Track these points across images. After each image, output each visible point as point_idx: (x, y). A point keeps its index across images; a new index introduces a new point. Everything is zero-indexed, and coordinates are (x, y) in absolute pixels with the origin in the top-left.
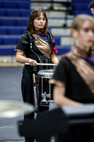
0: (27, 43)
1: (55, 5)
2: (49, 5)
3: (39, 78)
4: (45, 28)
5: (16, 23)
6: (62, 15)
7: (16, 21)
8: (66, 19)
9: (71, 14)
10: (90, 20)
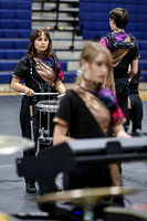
0: (25, 68)
1: (59, 24)
2: (54, 24)
3: (37, 111)
4: (48, 50)
5: (14, 46)
6: (69, 35)
7: (14, 43)
8: (73, 40)
9: (78, 35)
10: (105, 53)
